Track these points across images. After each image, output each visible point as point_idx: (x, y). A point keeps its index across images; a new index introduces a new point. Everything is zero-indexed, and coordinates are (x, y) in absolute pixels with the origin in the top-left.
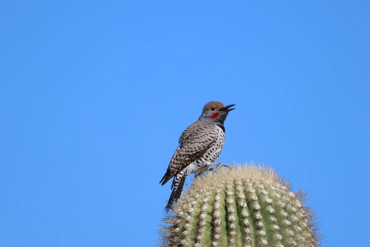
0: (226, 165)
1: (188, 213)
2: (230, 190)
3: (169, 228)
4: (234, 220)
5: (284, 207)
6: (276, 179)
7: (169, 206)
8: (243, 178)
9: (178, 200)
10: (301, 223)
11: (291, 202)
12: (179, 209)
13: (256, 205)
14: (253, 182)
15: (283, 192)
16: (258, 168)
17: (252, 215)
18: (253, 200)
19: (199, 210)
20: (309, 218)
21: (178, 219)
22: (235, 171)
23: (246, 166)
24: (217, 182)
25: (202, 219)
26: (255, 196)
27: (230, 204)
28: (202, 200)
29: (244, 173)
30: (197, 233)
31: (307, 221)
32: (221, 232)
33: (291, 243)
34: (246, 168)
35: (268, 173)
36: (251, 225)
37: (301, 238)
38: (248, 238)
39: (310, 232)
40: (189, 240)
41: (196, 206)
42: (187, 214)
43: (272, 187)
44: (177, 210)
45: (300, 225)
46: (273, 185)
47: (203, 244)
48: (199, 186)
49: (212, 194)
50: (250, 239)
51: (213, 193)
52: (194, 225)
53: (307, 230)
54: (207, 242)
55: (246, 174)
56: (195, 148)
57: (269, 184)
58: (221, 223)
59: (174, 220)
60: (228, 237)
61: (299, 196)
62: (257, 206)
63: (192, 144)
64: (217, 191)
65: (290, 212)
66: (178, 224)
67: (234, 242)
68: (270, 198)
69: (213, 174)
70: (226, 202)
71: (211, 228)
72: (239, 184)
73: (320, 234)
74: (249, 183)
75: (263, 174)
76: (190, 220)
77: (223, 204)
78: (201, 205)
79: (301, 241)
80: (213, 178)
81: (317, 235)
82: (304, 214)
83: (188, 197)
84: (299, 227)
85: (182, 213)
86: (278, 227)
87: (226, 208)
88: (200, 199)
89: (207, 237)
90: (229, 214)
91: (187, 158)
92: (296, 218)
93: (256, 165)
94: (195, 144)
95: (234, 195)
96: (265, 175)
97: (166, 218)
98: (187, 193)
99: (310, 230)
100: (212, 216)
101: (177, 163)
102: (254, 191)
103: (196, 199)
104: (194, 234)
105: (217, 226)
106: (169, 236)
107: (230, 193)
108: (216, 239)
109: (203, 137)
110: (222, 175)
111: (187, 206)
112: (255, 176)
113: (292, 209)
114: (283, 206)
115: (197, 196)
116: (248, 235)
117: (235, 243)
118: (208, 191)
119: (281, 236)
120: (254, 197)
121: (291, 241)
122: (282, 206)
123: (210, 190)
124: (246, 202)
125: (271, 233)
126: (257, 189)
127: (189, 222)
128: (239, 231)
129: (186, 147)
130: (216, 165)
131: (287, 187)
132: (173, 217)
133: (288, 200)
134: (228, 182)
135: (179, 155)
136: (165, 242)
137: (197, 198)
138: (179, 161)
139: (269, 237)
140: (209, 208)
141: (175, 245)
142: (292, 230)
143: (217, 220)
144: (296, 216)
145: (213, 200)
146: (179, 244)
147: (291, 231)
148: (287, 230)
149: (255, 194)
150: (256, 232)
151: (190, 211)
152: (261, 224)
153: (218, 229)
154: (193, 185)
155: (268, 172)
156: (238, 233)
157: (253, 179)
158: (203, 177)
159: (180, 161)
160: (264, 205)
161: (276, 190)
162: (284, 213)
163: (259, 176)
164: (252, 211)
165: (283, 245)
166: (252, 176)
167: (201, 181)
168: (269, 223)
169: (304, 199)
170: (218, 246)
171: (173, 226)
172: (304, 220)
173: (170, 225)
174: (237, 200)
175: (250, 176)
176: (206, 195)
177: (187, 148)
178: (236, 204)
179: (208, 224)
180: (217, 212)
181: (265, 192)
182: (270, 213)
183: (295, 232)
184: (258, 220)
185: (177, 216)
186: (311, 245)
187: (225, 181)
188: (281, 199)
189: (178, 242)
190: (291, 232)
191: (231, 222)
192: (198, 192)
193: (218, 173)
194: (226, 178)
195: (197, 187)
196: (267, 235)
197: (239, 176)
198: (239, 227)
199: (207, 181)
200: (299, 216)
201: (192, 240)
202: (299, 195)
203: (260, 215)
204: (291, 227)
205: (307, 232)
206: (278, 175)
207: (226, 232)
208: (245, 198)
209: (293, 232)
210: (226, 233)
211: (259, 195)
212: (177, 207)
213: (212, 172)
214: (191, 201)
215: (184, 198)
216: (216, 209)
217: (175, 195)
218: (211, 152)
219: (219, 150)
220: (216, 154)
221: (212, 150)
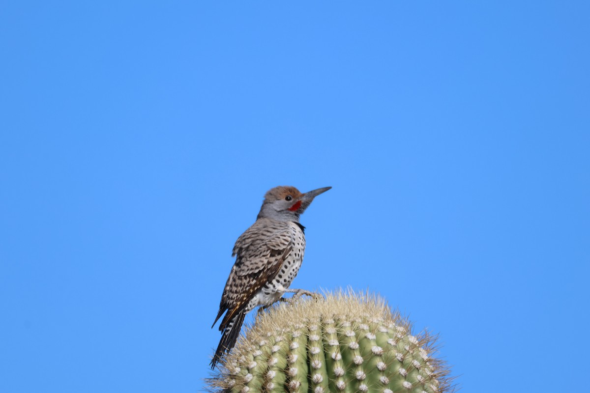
0: (308, 292)
1: (248, 369)
2: (315, 332)
4: (321, 380)
5: (401, 361)
6: (388, 315)
7: (216, 359)
8: (336, 314)
10: (427, 385)
11: (411, 352)
12: (233, 364)
13: (357, 356)
14: (351, 320)
15: (400, 336)
16: (359, 297)
17: (350, 373)
18: (351, 349)
19: (265, 365)
20: (441, 378)
21: (232, 378)
22: (322, 302)
23: (340, 294)
24: (293, 320)
25: (271, 380)
26: (354, 343)
27: (314, 355)
28: (270, 348)
29: (337, 305)
31: (437, 382)
34: (340, 297)
35: (376, 305)
36: (348, 388)
41: (260, 358)
42: (247, 371)
43: (381, 327)
44: (229, 365)
45: (425, 388)
46: (383, 325)
48: (265, 327)
49: (286, 338)
51: (288, 338)
52: (256, 388)
55: (340, 308)
57: (377, 324)
58: (300, 385)
59: (225, 380)
62: (358, 359)
64: (294, 335)
65: (411, 368)
66: (232, 388)
68: (378, 345)
69: (287, 308)
70: (307, 352)
72: (328, 324)
74: (345, 322)
75: (366, 307)
76: (251, 380)
77: (303, 355)
78: (269, 357)
80: (287, 313)
82: (433, 372)
83: (247, 343)
84: (424, 391)
85: (238, 370)
86: (392, 392)
87: (308, 362)
88: (266, 348)
90: (313, 370)
92: (419, 377)
93: (357, 293)
95: (321, 341)
96: (371, 310)
97: (212, 377)
98: (247, 337)
100: (287, 374)
101: (238, 291)
102: (353, 334)
103: (260, 347)
105: (294, 389)
107: (315, 337)
110: (301, 309)
111: (246, 358)
112: (354, 311)
113: (413, 364)
114: (400, 359)
115: (262, 343)
118: (280, 334)
120: (353, 344)
122: (398, 357)
123: (282, 333)
124: (340, 352)
126: (357, 331)
127: (249, 384)
129: (248, 263)
130: (292, 292)
131: (406, 327)
132: (224, 375)
133: (407, 348)
134: (312, 320)
137: (263, 346)
138: (239, 288)
140: (282, 362)
143: (294, 381)
144: (419, 374)
145: (288, 349)
149: (355, 339)
151: (251, 366)
152: (363, 386)
154: (256, 324)
155: (376, 304)
157: (351, 314)
158: (272, 311)
159: (241, 287)
160: (370, 357)
161: (387, 333)
162: (400, 369)
163: (361, 310)
164: (349, 366)
166: (350, 311)
167: (269, 318)
168: (376, 385)
169: (433, 346)
171: (224, 390)
172: (432, 381)
173: (219, 389)
174: (326, 348)
175: (347, 310)
176: (277, 340)
177: (249, 265)
179: (280, 387)
180: (293, 368)
181: (370, 336)
182: (378, 369)
184: (360, 381)
185: (230, 375)
187: (306, 318)
188: (395, 347)
191: (316, 384)
192: (264, 336)
193: (296, 305)
194: (308, 313)
195: (261, 327)
197: (329, 310)
198: (329, 392)
199: (279, 319)
200: (424, 374)
202: (424, 341)
203: (363, 373)
204: (411, 391)
206: (392, 308)
208: (338, 346)
211: (361, 341)
212: (230, 359)
213: (286, 305)
214: (253, 351)
215: (241, 346)
216: (292, 364)
217: (228, 342)
218: (286, 267)
219: (297, 264)
220: (293, 270)
221: (288, 264)
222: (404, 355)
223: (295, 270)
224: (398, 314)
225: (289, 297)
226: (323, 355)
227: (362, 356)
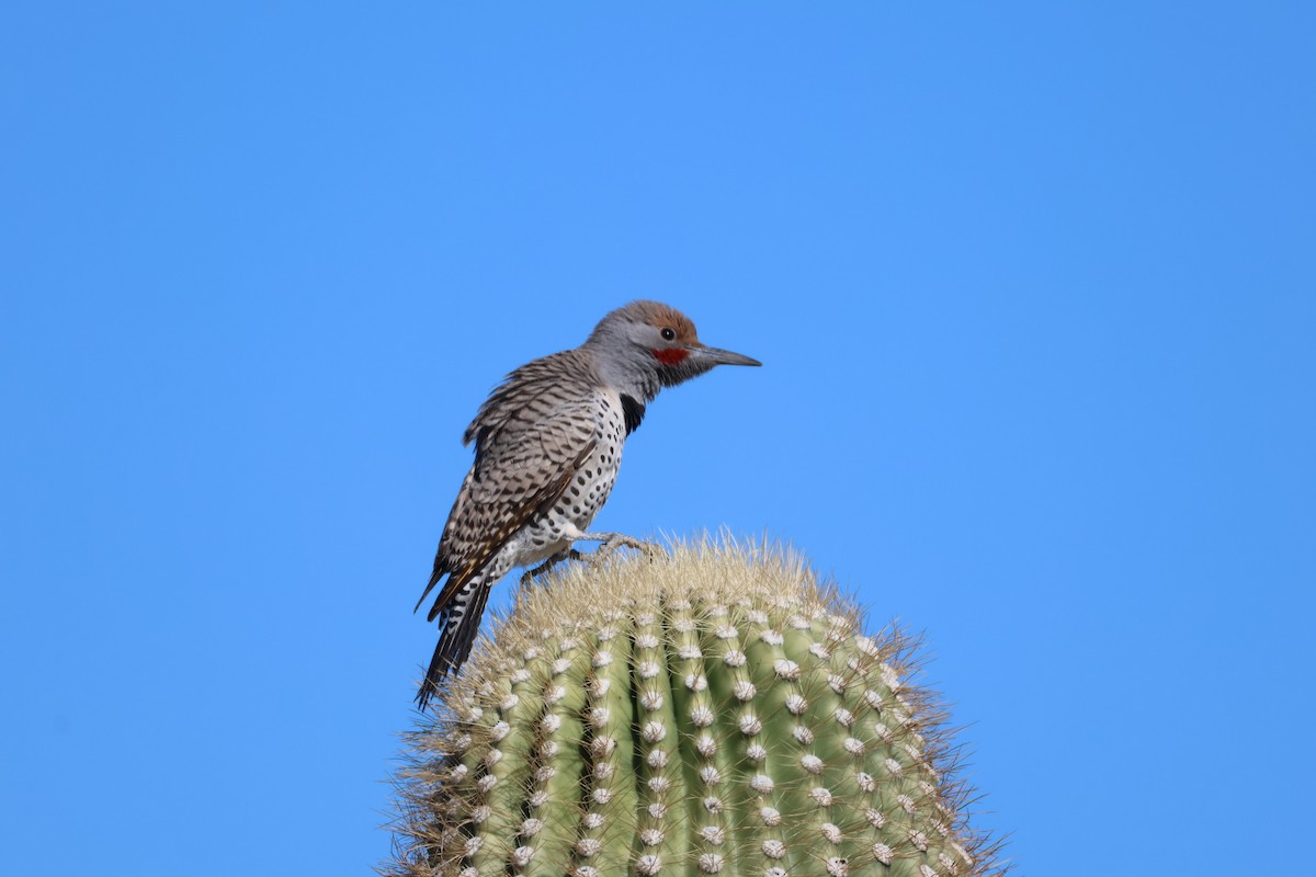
0: (633, 540)
1: (499, 711)
2: (649, 629)
3: (429, 766)
4: (663, 735)
5: (840, 691)
6: (810, 591)
7: (427, 690)
8: (695, 588)
9: (463, 665)
10: (898, 745)
11: (862, 672)
12: (466, 699)
13: (741, 683)
14: (729, 601)
16: (747, 550)
17: (728, 720)
18: (728, 665)
19: (538, 702)
20: (930, 730)
21: (463, 732)
22: (664, 562)
23: (704, 545)
24: (600, 602)
25: (550, 735)
26: (735, 652)
27: (647, 679)
28: (549, 664)
29: (698, 569)
30: (531, 783)
31: (920, 738)
32: (615, 781)
33: (864, 818)
34: (704, 552)
35: (784, 569)
36: (721, 753)
37: (900, 800)
38: (710, 800)
39: (933, 776)
40: (501, 806)
41: (526, 686)
42: (496, 716)
43: (796, 618)
44: (458, 702)
45: (894, 753)
46: (799, 613)
47: (550, 821)
48: (537, 618)
49: (583, 643)
50: (719, 803)
51: (588, 641)
52: (517, 754)
53: (920, 769)
54: (566, 816)
55: (704, 574)
56: (529, 476)
57: (787, 610)
58: (616, 746)
59: (448, 736)
60: (639, 795)
61: (893, 651)
62: (745, 688)
63: (518, 465)
64: (601, 635)
65: (861, 708)
66: (464, 752)
67: (661, 816)
68: (790, 657)
69: (587, 575)
70: (631, 674)
71: (579, 766)
72: (678, 610)
73: (966, 787)
74: (715, 605)
75: (763, 573)
76: (507, 735)
77: (621, 680)
78: (546, 684)
79: (900, 809)
80: (586, 586)
81: (956, 789)
82: (910, 716)
83: (497, 654)
84: (890, 760)
85: (476, 713)
86: (819, 761)
87: (634, 694)
88: (540, 663)
89: (565, 798)
90: (644, 714)
91: (505, 514)
92: (880, 729)
93: (741, 541)
94: (529, 462)
95: (661, 649)
96: (773, 579)
97: (419, 729)
98: (497, 641)
99: (932, 772)
100: (585, 722)
101: (472, 536)
102: (733, 632)
103: (526, 661)
104: (519, 787)
105: (601, 756)
106: (432, 792)
107: (649, 640)
108: (598, 804)
109: (554, 431)
110: (618, 579)
111: (494, 687)
112: (735, 582)
113: (866, 698)
115: (531, 653)
116: (710, 788)
117: (665, 816)
118: (571, 634)
119: (826, 791)
120: (734, 655)
121: (865, 810)
123: (576, 630)
124: (703, 672)
125: (791, 780)
126: (743, 626)
127: (502, 744)
128: (681, 776)
129: (497, 475)
130: (598, 539)
131: (851, 618)
132: (445, 725)
133: (854, 664)
134: (641, 601)
135: (476, 508)
136: (418, 815)
137: (532, 659)
138: (476, 529)
139: (785, 798)
140: (573, 694)
141: (454, 825)
142: (866, 771)
143: (601, 738)
144: (880, 721)
145: (589, 666)
146: (468, 821)
147: (863, 774)
148: (850, 771)
149: (738, 643)
150: (740, 779)
151: (508, 705)
152: (756, 749)
153: (605, 769)
154: (517, 612)
155: (784, 565)
156: (676, 783)
157: (728, 589)
158: (552, 582)
159: (479, 526)
160: (770, 683)
161: (809, 630)
162: (838, 711)
163: (751, 579)
164: (724, 703)
165: (835, 824)
166: (726, 581)
167: (546, 597)
168: (784, 747)
169: (910, 660)
170: (604, 828)
171: (445, 757)
172: (908, 737)
173: (435, 755)
174: (673, 664)
175: (719, 579)
176: (564, 647)
177: (500, 481)
178: (668, 680)
179: (569, 751)
180: (600, 709)
181: (771, 637)
182: (789, 710)
183: (878, 778)
184: (748, 737)
185: (459, 725)
186: (936, 822)
187: (629, 597)
188: (827, 660)
189: (463, 814)
190: (864, 780)
191: (652, 744)
192: (535, 637)
193: (607, 569)
194: (632, 586)
195: (529, 618)
196: (778, 789)
197: (679, 579)
198: (680, 761)
199: (568, 599)
200: (892, 721)
201: (513, 808)
202: (891, 649)
203: (754, 719)
204: (862, 760)
205: (921, 778)
206: (819, 576)
207: (633, 778)
208: (699, 658)
209: (871, 779)
210: (634, 783)
211: (752, 649)
212: (459, 690)
213: (584, 569)
214: (509, 670)
215: (483, 659)
216: (597, 699)
217: (452, 651)
218: (582, 482)
219: (607, 478)
220: (598, 489)
221: (585, 477)
222: (848, 680)
223: (602, 490)
224: (834, 588)
225: (588, 551)
226: (667, 679)
227: (754, 681)
